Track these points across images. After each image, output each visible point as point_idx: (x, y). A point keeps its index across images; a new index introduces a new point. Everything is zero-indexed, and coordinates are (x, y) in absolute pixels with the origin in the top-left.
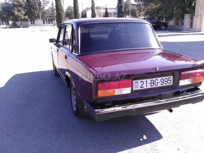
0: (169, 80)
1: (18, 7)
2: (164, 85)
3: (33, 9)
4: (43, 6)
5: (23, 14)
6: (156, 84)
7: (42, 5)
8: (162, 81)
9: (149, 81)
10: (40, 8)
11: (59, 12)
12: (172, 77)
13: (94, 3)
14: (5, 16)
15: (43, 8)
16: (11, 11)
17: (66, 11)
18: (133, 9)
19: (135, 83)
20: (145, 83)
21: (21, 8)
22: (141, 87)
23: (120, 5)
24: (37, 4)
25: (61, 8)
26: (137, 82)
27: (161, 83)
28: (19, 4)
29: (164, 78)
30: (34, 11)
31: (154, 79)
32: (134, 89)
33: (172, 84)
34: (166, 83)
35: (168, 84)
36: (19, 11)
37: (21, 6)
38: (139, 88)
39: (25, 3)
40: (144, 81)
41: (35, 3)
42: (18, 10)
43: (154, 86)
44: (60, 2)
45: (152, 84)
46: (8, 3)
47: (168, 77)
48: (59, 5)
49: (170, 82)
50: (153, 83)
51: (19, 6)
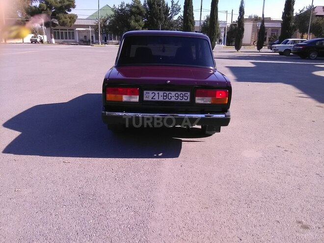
0: (185, 96)
1: (136, 15)
2: (179, 100)
3: (156, 19)
4: (170, 15)
5: (141, 26)
6: (170, 98)
7: (170, 13)
8: (177, 95)
9: (161, 93)
10: (166, 18)
11: (187, 23)
12: (189, 93)
13: (244, 13)
14: (117, 27)
15: (171, 17)
16: (127, 21)
17: (204, 23)
18: (317, 23)
19: (147, 93)
20: (157, 95)
21: (140, 17)
22: (152, 98)
23: (287, 16)
24: (162, 12)
25: (191, 19)
26: (149, 93)
27: (175, 97)
28: (138, 11)
29: (179, 93)
30: (157, 22)
31: (168, 93)
32: (145, 99)
33: (188, 100)
34: (182, 98)
35: (183, 100)
36: (137, 21)
37: (140, 14)
38: (150, 99)
39: (147, 10)
40: (156, 92)
41: (160, 10)
42: (135, 20)
43: (167, 100)
44: (190, 10)
45: (165, 98)
46: (124, 9)
47: (183, 93)
48: (188, 14)
49: (186, 98)
50: (166, 96)
51: (138, 14)
